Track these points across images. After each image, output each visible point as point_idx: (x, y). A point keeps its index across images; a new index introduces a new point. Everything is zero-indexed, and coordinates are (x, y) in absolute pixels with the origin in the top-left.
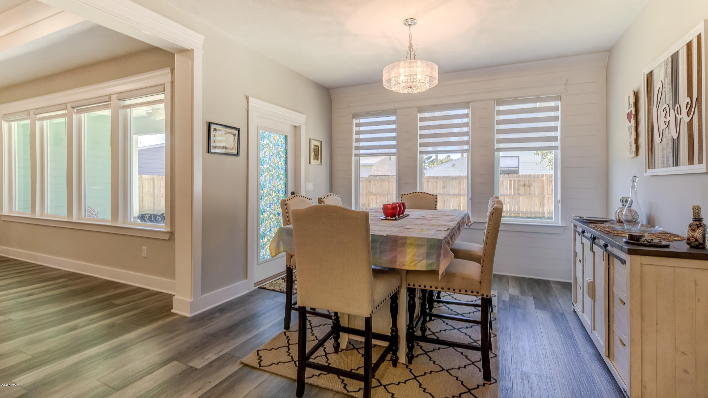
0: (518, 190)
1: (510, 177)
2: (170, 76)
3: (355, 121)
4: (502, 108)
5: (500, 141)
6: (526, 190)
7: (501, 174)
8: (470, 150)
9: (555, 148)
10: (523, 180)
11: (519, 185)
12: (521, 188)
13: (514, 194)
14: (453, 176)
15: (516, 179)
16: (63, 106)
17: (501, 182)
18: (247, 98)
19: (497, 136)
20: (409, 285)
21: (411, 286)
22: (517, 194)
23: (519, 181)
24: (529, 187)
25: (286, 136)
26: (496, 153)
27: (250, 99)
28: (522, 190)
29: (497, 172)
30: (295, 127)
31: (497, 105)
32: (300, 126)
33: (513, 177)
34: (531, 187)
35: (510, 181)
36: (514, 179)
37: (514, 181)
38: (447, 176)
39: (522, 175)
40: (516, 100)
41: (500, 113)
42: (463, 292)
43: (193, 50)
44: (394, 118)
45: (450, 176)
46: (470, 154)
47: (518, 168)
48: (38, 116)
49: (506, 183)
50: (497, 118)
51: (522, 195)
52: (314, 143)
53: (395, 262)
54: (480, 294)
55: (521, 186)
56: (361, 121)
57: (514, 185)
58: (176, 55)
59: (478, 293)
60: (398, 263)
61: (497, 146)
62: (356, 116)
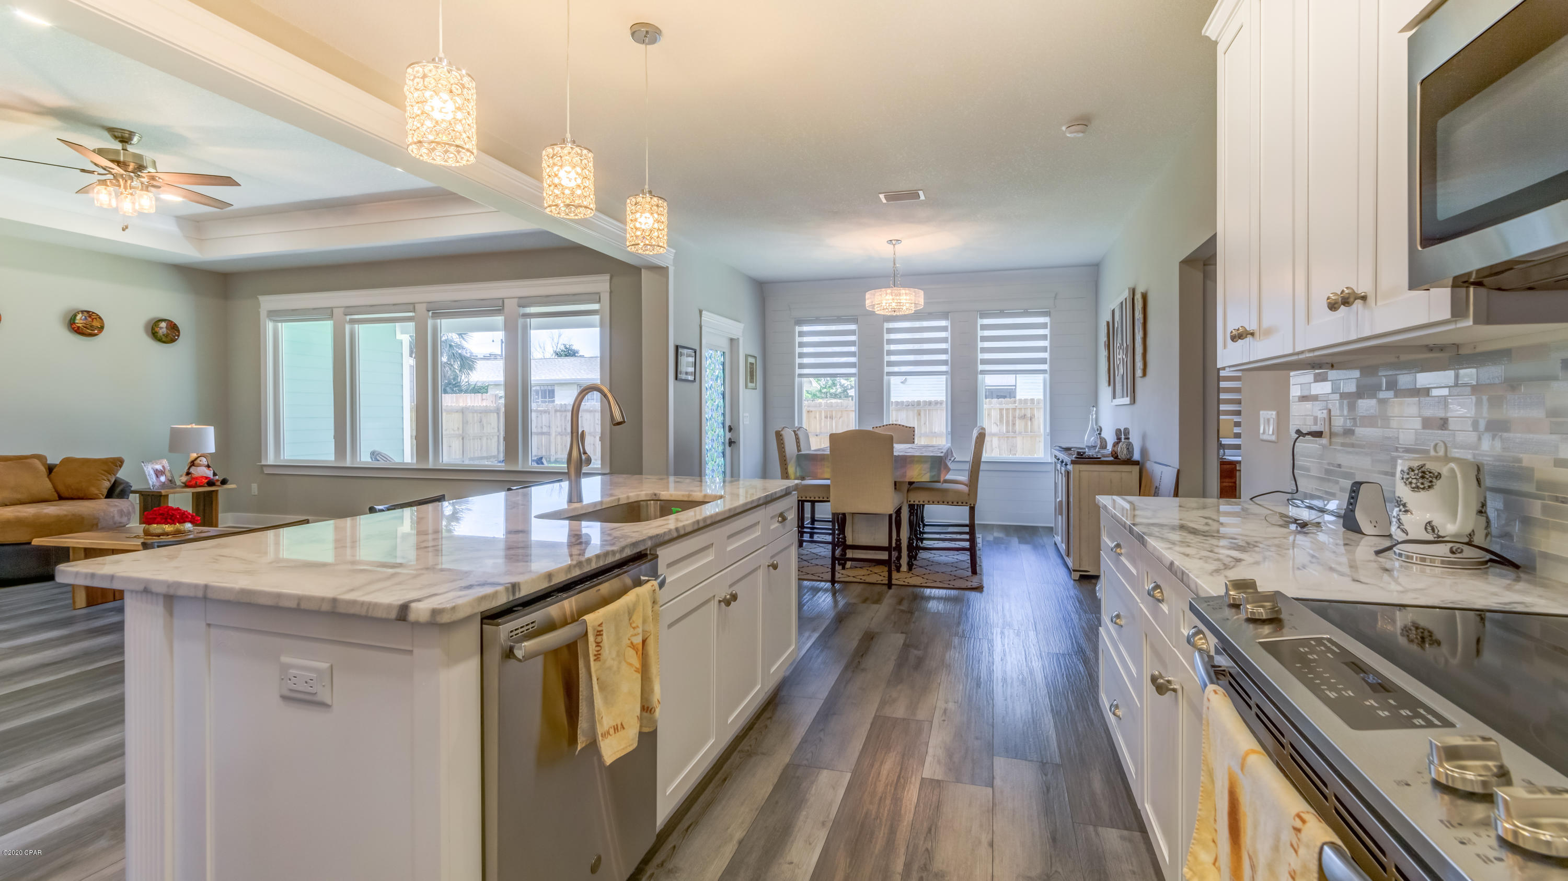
0: (1014, 424)
1: (1001, 403)
2: (608, 284)
3: (798, 329)
4: (986, 321)
5: (984, 362)
6: (1026, 425)
7: (986, 398)
8: (950, 371)
9: (1044, 371)
10: (1020, 409)
11: (1014, 417)
12: (1017, 422)
13: (1008, 432)
14: (908, 402)
15: (1011, 406)
16: (411, 307)
17: (986, 413)
18: (701, 312)
19: (981, 356)
20: (910, 501)
21: (912, 503)
22: (1012, 432)
23: (1014, 409)
24: (1030, 419)
25: (724, 353)
26: (980, 376)
27: (704, 312)
28: (1019, 425)
29: (981, 393)
30: (732, 340)
31: (981, 318)
32: (738, 338)
33: (1006, 404)
34: (1033, 420)
35: (1001, 410)
36: (1007, 407)
37: (1007, 409)
38: (897, 402)
39: (1020, 400)
40: (1002, 314)
41: (984, 327)
42: (955, 503)
43: (668, 267)
44: (853, 327)
45: (902, 402)
46: (949, 377)
47: (1015, 386)
48: (348, 317)
49: (995, 414)
50: (981, 333)
51: (1020, 433)
52: (751, 360)
53: (905, 476)
54: (968, 504)
55: (1019, 418)
56: (806, 328)
57: (1007, 417)
58: (643, 270)
59: (966, 503)
60: (907, 477)
61: (981, 367)
62: (800, 322)
